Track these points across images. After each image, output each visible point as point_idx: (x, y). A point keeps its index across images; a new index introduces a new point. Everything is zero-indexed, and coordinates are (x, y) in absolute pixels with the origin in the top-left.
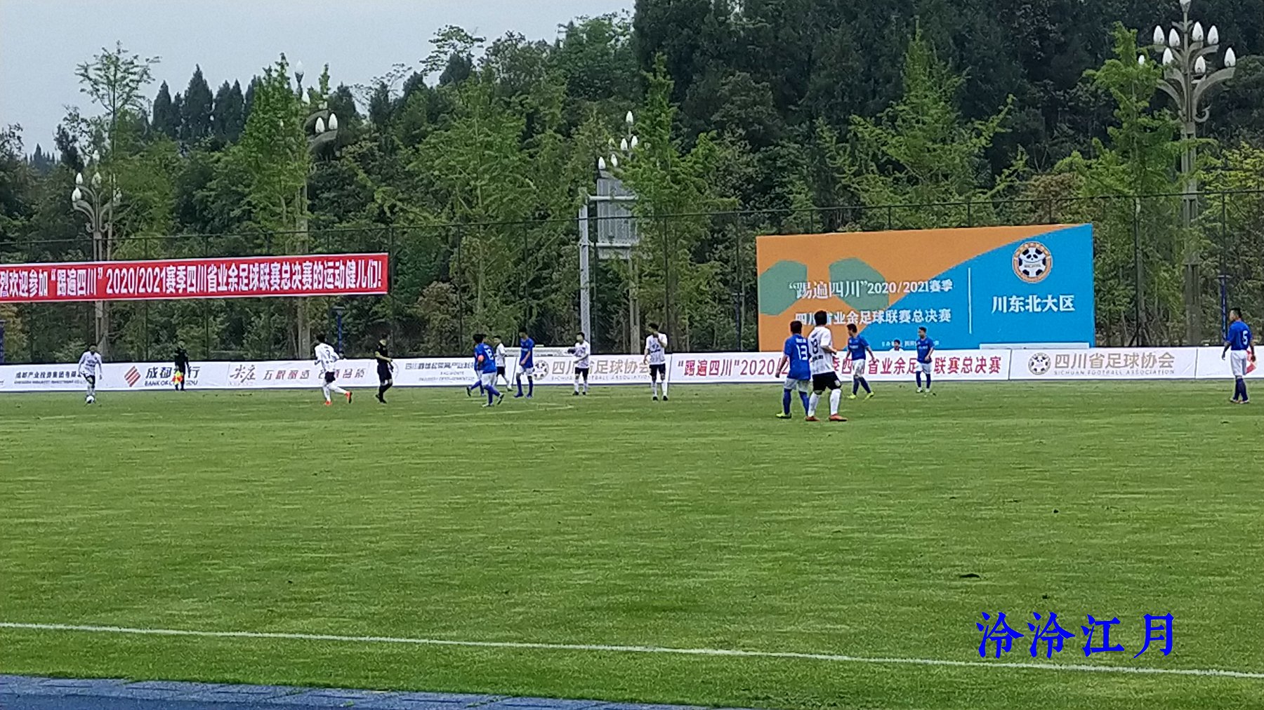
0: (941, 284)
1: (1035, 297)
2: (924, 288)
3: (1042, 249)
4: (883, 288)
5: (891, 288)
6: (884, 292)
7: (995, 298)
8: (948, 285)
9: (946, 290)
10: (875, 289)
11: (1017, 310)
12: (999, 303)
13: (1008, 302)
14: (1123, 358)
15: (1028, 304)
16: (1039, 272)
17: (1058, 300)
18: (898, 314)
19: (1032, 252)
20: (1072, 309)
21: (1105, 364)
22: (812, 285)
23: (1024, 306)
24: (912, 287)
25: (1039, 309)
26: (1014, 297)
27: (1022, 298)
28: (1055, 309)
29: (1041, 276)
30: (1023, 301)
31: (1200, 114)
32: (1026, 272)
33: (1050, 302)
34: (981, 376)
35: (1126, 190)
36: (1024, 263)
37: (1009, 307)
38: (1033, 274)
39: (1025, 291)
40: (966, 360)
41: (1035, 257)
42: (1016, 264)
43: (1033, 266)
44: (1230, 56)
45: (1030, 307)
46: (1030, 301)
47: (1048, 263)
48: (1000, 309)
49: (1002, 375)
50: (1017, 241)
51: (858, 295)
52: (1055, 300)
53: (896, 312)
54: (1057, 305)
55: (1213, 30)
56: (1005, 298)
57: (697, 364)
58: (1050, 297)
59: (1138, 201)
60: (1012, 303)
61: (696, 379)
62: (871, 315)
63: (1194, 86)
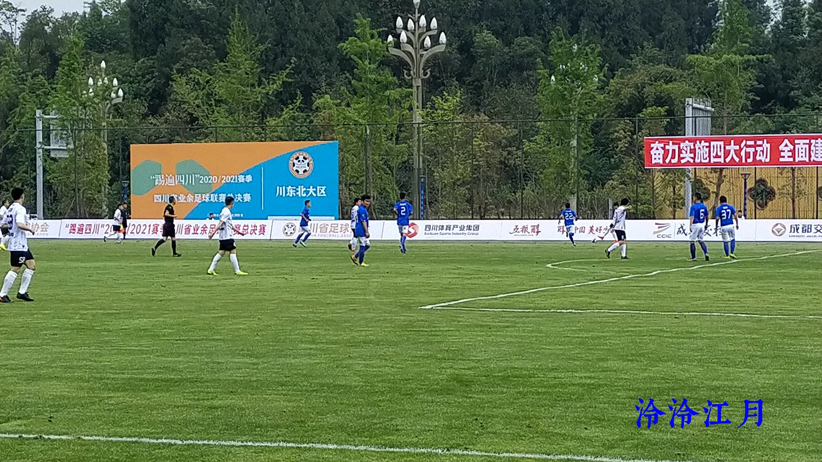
0: (245, 178)
1: (302, 187)
2: (235, 180)
3: (307, 156)
4: (209, 179)
5: (214, 179)
6: (210, 182)
7: (278, 187)
8: (249, 178)
9: (248, 181)
10: (204, 180)
11: (291, 195)
12: (280, 191)
13: (286, 190)
14: (340, 226)
15: (298, 191)
16: (305, 171)
17: (316, 188)
18: (218, 197)
19: (301, 158)
20: (325, 195)
21: (329, 230)
22: (165, 176)
23: (295, 193)
24: (227, 179)
25: (305, 195)
26: (290, 187)
27: (294, 188)
28: (314, 195)
29: (306, 174)
30: (295, 190)
31: (425, 74)
32: (297, 171)
33: (311, 190)
34: (253, 237)
35: (360, 120)
36: (296, 165)
37: (286, 193)
38: (301, 172)
39: (296, 183)
40: (245, 226)
41: (303, 161)
42: (292, 165)
43: (301, 167)
44: (443, 38)
45: (299, 193)
46: (299, 189)
47: (311, 166)
48: (281, 194)
49: (266, 236)
50: (292, 151)
51: (193, 184)
52: (315, 189)
53: (216, 196)
54: (316, 192)
55: (434, 20)
56: (284, 187)
57: (77, 226)
58: (311, 187)
59: (368, 128)
60: (288, 191)
61: (77, 236)
62: (202, 196)
63: (422, 56)
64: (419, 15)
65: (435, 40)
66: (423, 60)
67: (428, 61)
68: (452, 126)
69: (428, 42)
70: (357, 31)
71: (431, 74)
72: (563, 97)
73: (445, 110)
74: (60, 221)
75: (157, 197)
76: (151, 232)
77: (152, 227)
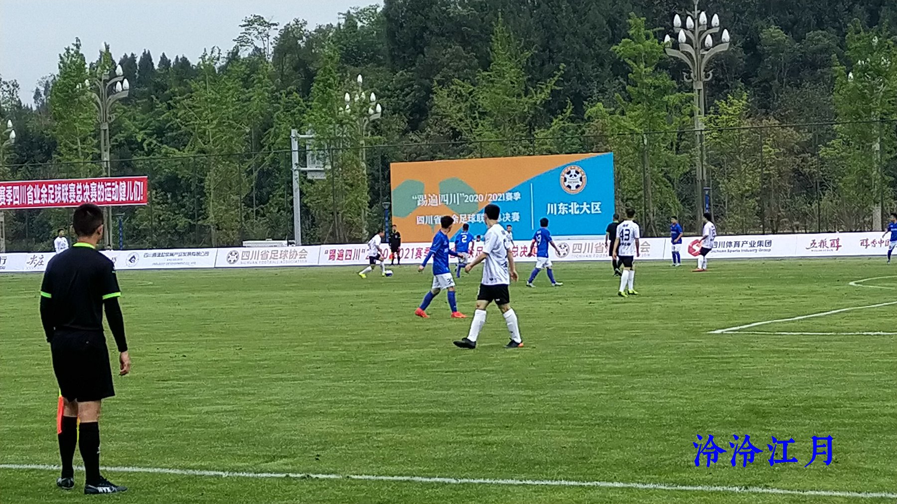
0: (513, 195)
1: (575, 203)
2: (502, 198)
3: (579, 171)
4: (475, 198)
5: (480, 198)
6: (475, 201)
7: (549, 205)
8: (517, 196)
9: (516, 199)
10: (469, 199)
11: (563, 213)
12: (551, 208)
13: (558, 207)
15: (570, 208)
16: (578, 186)
17: (590, 205)
19: (573, 172)
22: (427, 196)
23: (568, 210)
24: (493, 197)
26: (561, 204)
27: (567, 205)
28: (588, 212)
29: (579, 189)
30: (568, 207)
31: (707, 76)
32: (569, 187)
33: (585, 206)
34: (524, 259)
35: (637, 129)
36: (568, 180)
37: (558, 210)
38: (573, 188)
39: (568, 200)
41: (575, 176)
42: (563, 181)
43: (573, 181)
44: (726, 35)
45: (571, 211)
46: (572, 206)
47: (583, 180)
48: (552, 212)
51: (458, 203)
54: (590, 209)
55: (716, 17)
56: (555, 205)
57: (337, 252)
58: (585, 203)
60: (560, 208)
61: (336, 262)
62: (467, 216)
63: (703, 56)
64: (699, 11)
65: (717, 38)
66: (705, 61)
67: (709, 62)
68: (739, 132)
69: (709, 40)
70: (631, 32)
71: (713, 76)
72: (863, 96)
73: (730, 114)
74: (319, 246)
75: (420, 220)
76: (414, 257)
77: (415, 251)
